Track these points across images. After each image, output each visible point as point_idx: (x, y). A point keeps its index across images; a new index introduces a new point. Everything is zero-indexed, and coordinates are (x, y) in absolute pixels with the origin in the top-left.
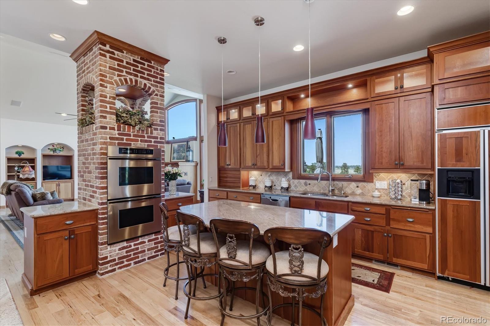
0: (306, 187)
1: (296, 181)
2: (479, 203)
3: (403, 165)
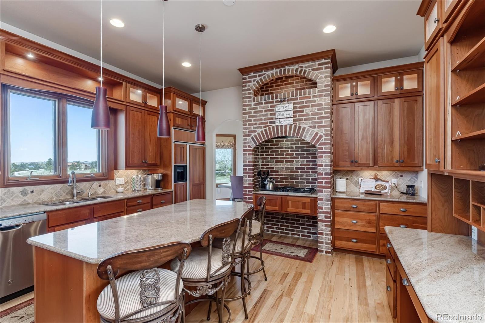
0: (26, 198)
2: (186, 184)
3: (146, 163)
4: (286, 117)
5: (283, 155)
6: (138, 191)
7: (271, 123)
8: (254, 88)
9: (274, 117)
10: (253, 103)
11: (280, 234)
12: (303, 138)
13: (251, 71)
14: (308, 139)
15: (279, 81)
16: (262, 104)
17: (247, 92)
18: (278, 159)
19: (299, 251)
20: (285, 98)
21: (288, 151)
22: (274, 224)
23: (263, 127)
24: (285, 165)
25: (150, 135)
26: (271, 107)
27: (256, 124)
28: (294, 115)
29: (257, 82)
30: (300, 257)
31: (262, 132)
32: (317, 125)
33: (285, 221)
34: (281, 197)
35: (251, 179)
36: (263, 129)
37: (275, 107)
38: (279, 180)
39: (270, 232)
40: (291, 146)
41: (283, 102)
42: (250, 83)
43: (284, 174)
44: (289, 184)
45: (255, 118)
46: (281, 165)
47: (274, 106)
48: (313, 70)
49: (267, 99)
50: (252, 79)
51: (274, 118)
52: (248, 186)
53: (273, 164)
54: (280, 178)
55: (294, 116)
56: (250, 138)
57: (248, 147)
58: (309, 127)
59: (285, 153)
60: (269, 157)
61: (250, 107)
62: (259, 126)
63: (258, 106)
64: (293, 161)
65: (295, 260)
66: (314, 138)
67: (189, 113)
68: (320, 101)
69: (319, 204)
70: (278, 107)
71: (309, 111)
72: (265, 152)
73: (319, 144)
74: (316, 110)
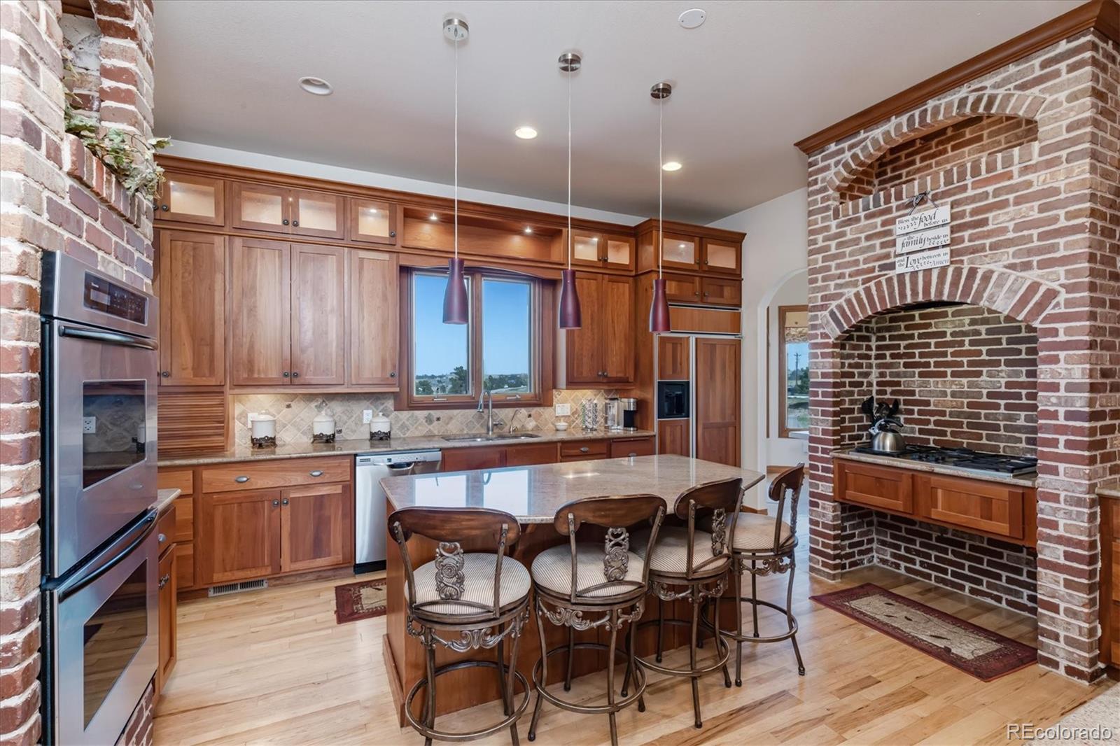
0: (431, 427)
1: (405, 415)
2: (688, 422)
3: (606, 376)
4: (926, 246)
5: (944, 354)
6: (592, 430)
7: (882, 268)
8: (838, 183)
9: (892, 250)
10: (834, 223)
11: (933, 582)
12: (983, 303)
13: (829, 141)
14: (1003, 305)
15: (934, 143)
16: (858, 220)
17: (819, 197)
18: (930, 367)
19: (965, 641)
20: (925, 194)
21: (962, 343)
22: (915, 550)
23: (860, 283)
24: (950, 384)
25: (613, 322)
26: (884, 224)
27: (841, 276)
28: (952, 239)
29: (843, 166)
30: (956, 655)
31: (857, 295)
32: (1035, 259)
33: (950, 548)
34: (913, 475)
35: (828, 420)
36: (861, 288)
37: (895, 223)
38: (931, 426)
39: (902, 571)
40: (972, 328)
41: (917, 204)
42: (827, 173)
43: (948, 410)
44: (965, 441)
45: (838, 261)
46: (940, 386)
47: (892, 221)
48: (1023, 87)
49: (871, 206)
50: (832, 161)
51: (892, 255)
52: (820, 436)
53: (914, 381)
54: (935, 421)
55: (954, 241)
56: (826, 313)
57: (821, 338)
58: (1006, 267)
59: (950, 350)
60: (902, 361)
61: (826, 234)
62: (850, 279)
63: (848, 229)
64: (979, 374)
65: (931, 658)
66: (1023, 301)
67: (697, 268)
68: (1048, 180)
69: (1041, 509)
70: (902, 222)
71: (1009, 219)
72: (888, 347)
73: (1045, 317)
74: (1033, 210)
